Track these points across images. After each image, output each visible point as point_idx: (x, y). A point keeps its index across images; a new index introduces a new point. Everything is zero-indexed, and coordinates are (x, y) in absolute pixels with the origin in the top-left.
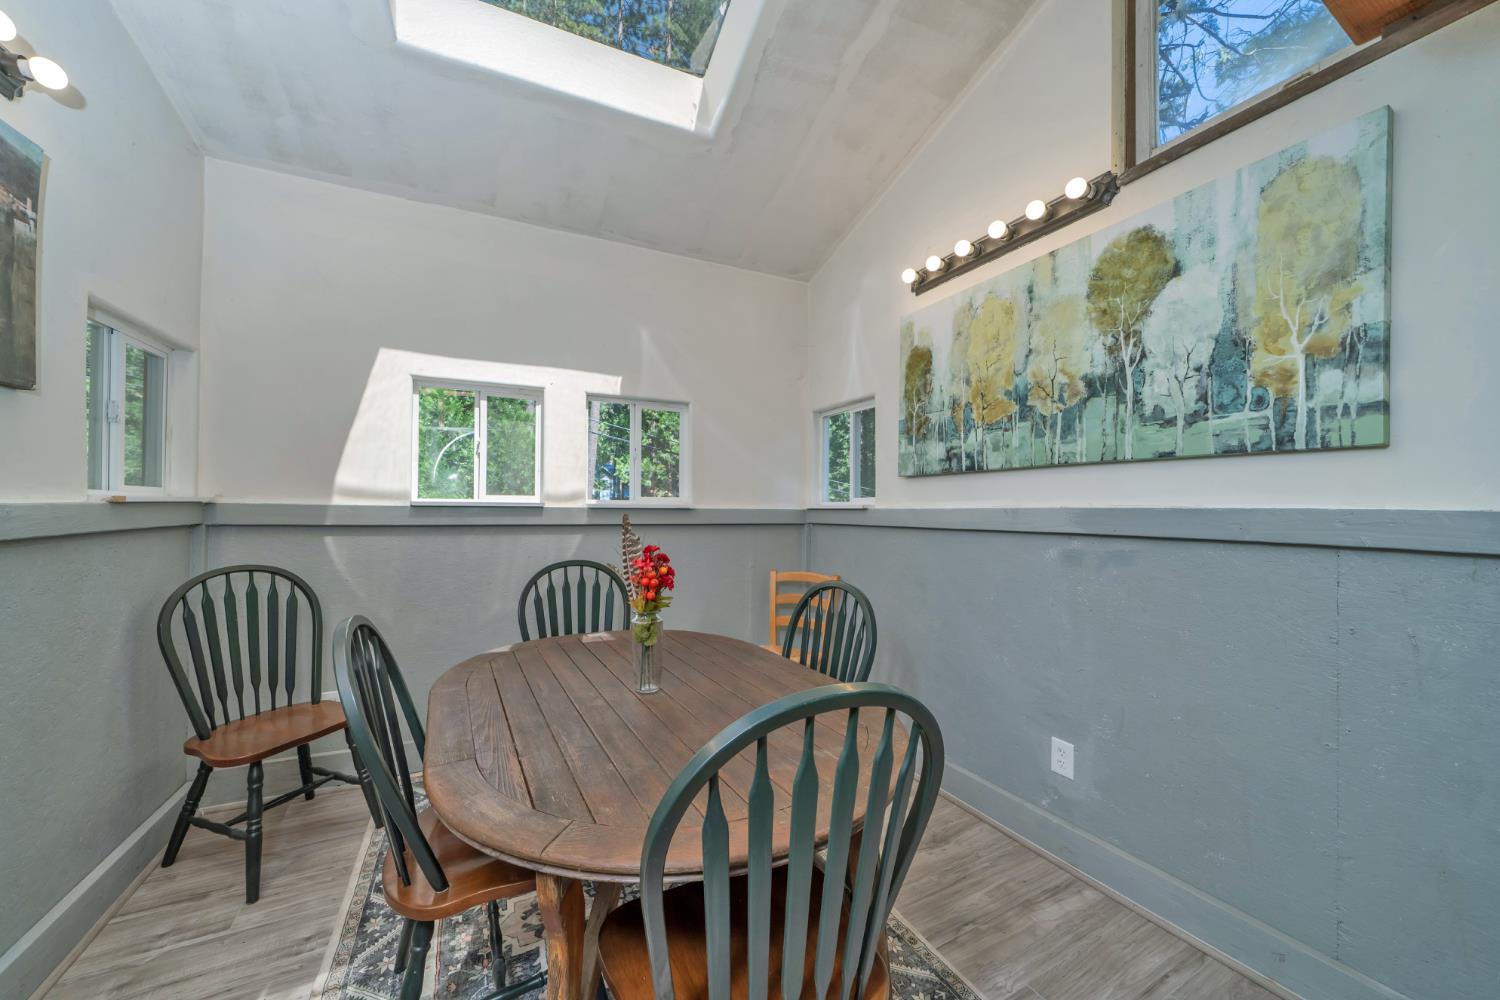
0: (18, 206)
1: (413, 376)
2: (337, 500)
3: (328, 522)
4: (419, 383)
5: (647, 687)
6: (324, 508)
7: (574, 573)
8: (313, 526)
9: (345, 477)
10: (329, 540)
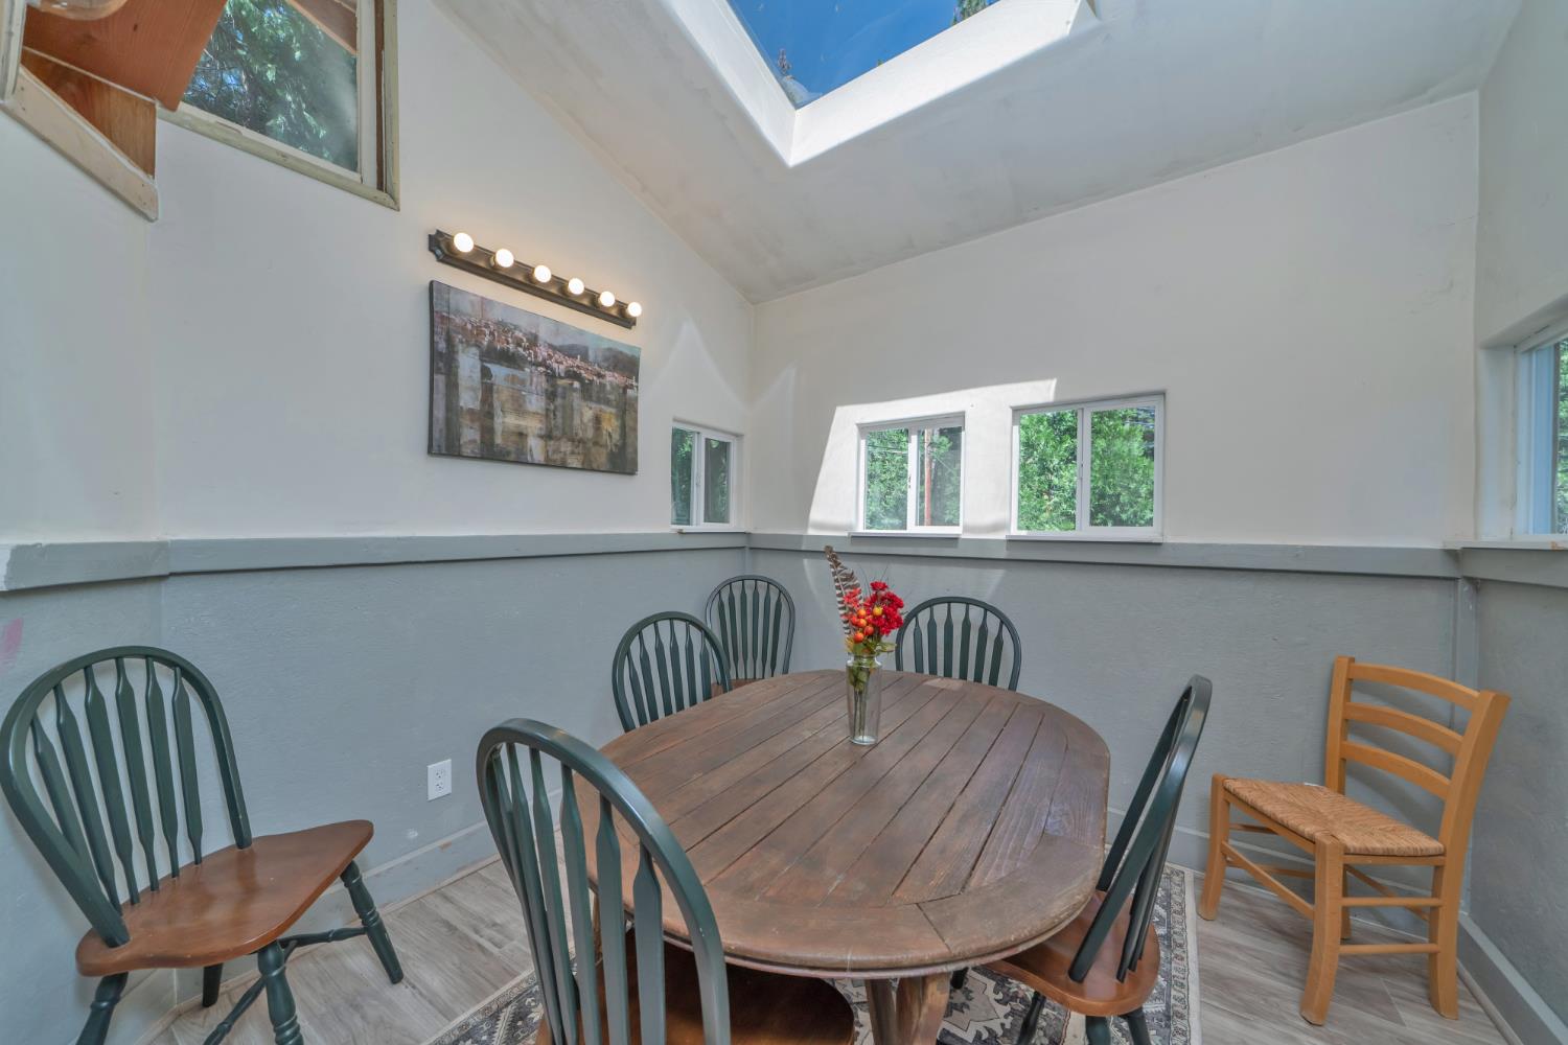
0: (630, 382)
1: (858, 425)
2: (811, 532)
3: (803, 548)
4: (865, 430)
5: (861, 738)
6: (801, 537)
7: (958, 611)
8: (793, 550)
9: (816, 514)
10: (806, 562)
